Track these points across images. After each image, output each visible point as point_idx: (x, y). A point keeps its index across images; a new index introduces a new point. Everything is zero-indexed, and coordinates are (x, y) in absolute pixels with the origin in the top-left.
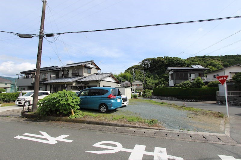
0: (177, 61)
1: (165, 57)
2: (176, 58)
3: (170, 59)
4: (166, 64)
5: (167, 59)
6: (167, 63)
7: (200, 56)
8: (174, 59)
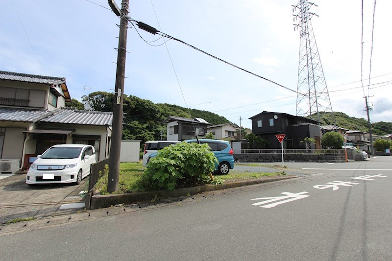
0: (150, 106)
1: (131, 96)
2: (148, 101)
3: (139, 100)
4: (132, 107)
5: (134, 100)
6: (134, 107)
7: (170, 104)
8: (144, 103)
